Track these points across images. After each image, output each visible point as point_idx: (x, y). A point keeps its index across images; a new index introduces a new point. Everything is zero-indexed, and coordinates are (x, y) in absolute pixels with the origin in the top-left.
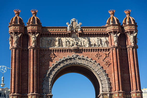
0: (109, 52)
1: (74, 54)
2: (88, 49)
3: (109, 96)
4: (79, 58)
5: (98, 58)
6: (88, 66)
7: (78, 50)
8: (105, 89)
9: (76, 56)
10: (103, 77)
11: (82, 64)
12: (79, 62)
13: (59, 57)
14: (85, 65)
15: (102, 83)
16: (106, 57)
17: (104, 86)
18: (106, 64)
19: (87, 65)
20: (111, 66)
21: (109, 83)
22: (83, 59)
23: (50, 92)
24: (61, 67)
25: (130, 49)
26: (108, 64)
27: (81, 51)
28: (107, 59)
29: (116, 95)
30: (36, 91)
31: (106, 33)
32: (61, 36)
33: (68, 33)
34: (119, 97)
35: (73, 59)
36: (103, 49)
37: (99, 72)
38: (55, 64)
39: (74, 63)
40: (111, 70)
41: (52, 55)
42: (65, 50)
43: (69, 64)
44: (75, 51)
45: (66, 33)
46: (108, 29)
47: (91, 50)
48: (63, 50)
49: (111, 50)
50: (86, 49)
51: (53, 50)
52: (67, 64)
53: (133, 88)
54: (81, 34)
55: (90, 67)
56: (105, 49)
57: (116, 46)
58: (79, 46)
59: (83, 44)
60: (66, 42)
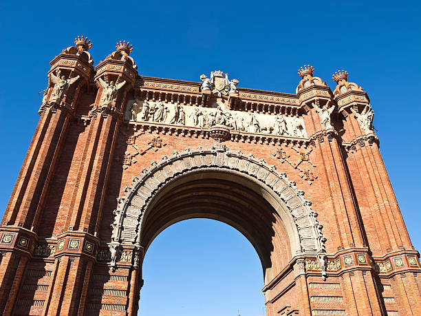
0: (309, 149)
1: (216, 145)
2: (255, 136)
3: (322, 264)
4: (229, 156)
5: (281, 160)
6: (256, 177)
7: (225, 136)
8: (310, 244)
9: (222, 150)
10: (300, 209)
11: (238, 170)
12: (231, 163)
13: (175, 148)
14: (247, 173)
15: (297, 226)
16: (303, 160)
17: (304, 233)
18: (305, 177)
19: (251, 175)
20: (318, 183)
21: (318, 227)
22: (240, 158)
23: (136, 239)
24: (178, 173)
25: (363, 145)
26: (310, 178)
27: (236, 139)
28: (305, 167)
29: (349, 261)
30: (87, 226)
31: (298, 108)
32: (184, 102)
33: (203, 94)
34: (359, 266)
35: (212, 155)
36: (295, 143)
37: (286, 196)
38: (160, 162)
39: (216, 166)
40: (318, 195)
41: (154, 140)
42: (192, 132)
43: (201, 167)
44: (220, 137)
45: (198, 96)
46: (303, 97)
47: (263, 139)
48: (186, 132)
49: (316, 142)
50: (249, 136)
51: (160, 129)
52: (196, 168)
53: (390, 242)
54: (237, 105)
55: (260, 180)
56: (299, 140)
57: (330, 131)
58: (230, 128)
59: (239, 125)
60: (198, 116)
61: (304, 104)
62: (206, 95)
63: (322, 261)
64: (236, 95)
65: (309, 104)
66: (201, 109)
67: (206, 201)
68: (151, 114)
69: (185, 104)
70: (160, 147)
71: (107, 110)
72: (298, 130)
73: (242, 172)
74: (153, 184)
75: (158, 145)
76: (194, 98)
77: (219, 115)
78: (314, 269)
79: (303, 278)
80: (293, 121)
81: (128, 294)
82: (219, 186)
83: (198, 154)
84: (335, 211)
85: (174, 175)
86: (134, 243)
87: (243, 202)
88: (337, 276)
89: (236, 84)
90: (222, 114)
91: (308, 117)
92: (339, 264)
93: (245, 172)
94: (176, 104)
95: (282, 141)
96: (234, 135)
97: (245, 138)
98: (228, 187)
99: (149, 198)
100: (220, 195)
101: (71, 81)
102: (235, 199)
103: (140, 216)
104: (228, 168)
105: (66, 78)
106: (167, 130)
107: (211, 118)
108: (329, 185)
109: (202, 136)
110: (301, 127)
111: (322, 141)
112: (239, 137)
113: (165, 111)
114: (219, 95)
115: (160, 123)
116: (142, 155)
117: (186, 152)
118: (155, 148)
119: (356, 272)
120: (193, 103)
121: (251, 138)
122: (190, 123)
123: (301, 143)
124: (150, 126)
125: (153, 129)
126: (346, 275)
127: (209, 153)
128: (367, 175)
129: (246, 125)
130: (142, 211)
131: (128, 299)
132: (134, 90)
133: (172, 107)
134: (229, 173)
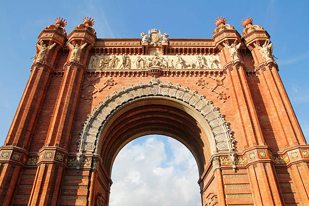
0: (223, 77)
1: (152, 80)
2: (181, 71)
3: (233, 160)
4: (162, 86)
5: (201, 86)
6: (182, 100)
7: (159, 73)
8: (223, 146)
9: (157, 83)
10: (216, 121)
11: (169, 96)
12: (164, 92)
13: (123, 85)
14: (175, 98)
15: (213, 133)
16: (218, 85)
17: (218, 138)
18: (219, 97)
19: (179, 99)
20: (230, 101)
21: (230, 132)
22: (170, 87)
23: (94, 150)
24: (125, 102)
25: (265, 70)
26: (224, 97)
27: (168, 75)
28: (220, 90)
29: (252, 156)
30: (59, 143)
31: (214, 48)
32: (130, 53)
33: (143, 46)
34: (260, 160)
35: (150, 88)
36: (212, 73)
37: (205, 112)
38: (111, 96)
39: (152, 95)
40: (230, 109)
41: (109, 81)
42: (135, 73)
43: (142, 96)
44: (155, 74)
45: (139, 48)
46: (216, 40)
47: (188, 73)
48: (131, 73)
49: (227, 70)
50: (177, 71)
51: (113, 73)
52: (138, 97)
53: (287, 140)
54: (167, 50)
55: (185, 102)
56: (215, 71)
57: (237, 61)
58: (162, 67)
59: (170, 65)
60: (140, 61)
61: (217, 44)
62: (145, 47)
63: (232, 158)
64: (166, 44)
65: (221, 44)
66: (142, 56)
67: (153, 121)
68: (106, 64)
69: (131, 55)
70: (113, 85)
71: (74, 64)
72: (214, 64)
73: (172, 97)
74: (107, 111)
75: (111, 84)
76: (137, 49)
77: (155, 59)
78: (226, 164)
79: (218, 171)
80: (210, 58)
81: (89, 188)
82: (160, 110)
83: (139, 87)
84: (242, 120)
85: (122, 104)
86: (93, 152)
87: (178, 120)
88: (245, 168)
89: (167, 36)
90: (157, 58)
91: (221, 53)
92: (246, 159)
93: (174, 97)
94: (124, 55)
95: (202, 73)
96: (166, 72)
97: (174, 73)
98: (166, 110)
99: (104, 121)
100: (162, 116)
101: (50, 47)
102: (173, 118)
103: (98, 134)
104: (162, 95)
105: (47, 46)
106: (117, 73)
107: (149, 62)
108: (237, 101)
109: (143, 75)
110: (216, 61)
111: (231, 69)
112: (170, 73)
113: (116, 60)
114: (155, 45)
115: (112, 69)
116: (99, 92)
117: (131, 87)
118: (109, 87)
119: (258, 164)
120: (137, 53)
121: (179, 73)
122: (134, 67)
123: (217, 73)
124: (106, 71)
125: (108, 73)
126: (251, 167)
127: (147, 86)
128: (268, 91)
129: (175, 64)
130: (99, 130)
131: (89, 192)
132: (94, 49)
133: (120, 57)
134: (162, 99)
